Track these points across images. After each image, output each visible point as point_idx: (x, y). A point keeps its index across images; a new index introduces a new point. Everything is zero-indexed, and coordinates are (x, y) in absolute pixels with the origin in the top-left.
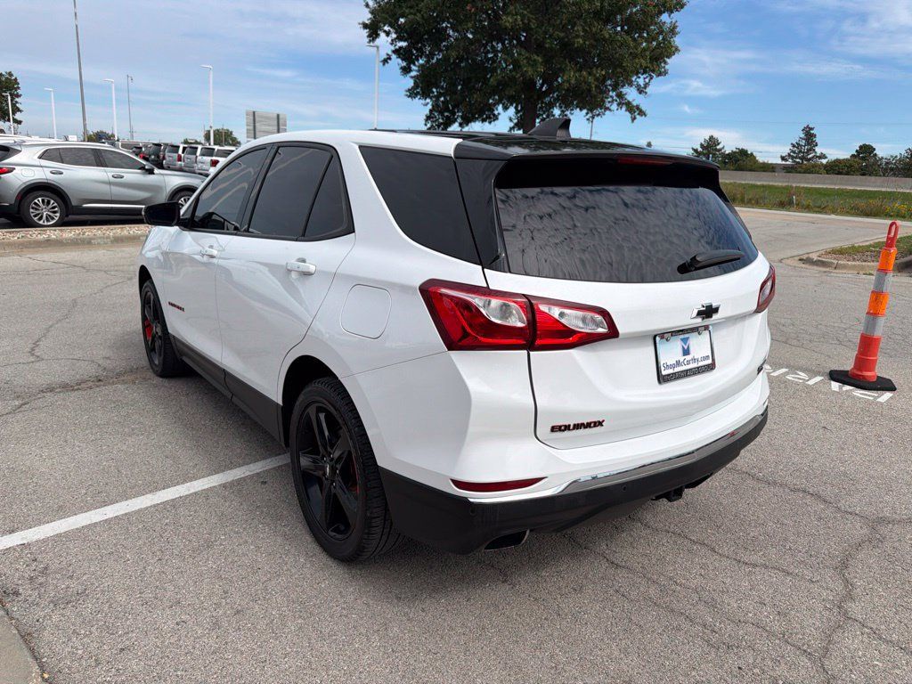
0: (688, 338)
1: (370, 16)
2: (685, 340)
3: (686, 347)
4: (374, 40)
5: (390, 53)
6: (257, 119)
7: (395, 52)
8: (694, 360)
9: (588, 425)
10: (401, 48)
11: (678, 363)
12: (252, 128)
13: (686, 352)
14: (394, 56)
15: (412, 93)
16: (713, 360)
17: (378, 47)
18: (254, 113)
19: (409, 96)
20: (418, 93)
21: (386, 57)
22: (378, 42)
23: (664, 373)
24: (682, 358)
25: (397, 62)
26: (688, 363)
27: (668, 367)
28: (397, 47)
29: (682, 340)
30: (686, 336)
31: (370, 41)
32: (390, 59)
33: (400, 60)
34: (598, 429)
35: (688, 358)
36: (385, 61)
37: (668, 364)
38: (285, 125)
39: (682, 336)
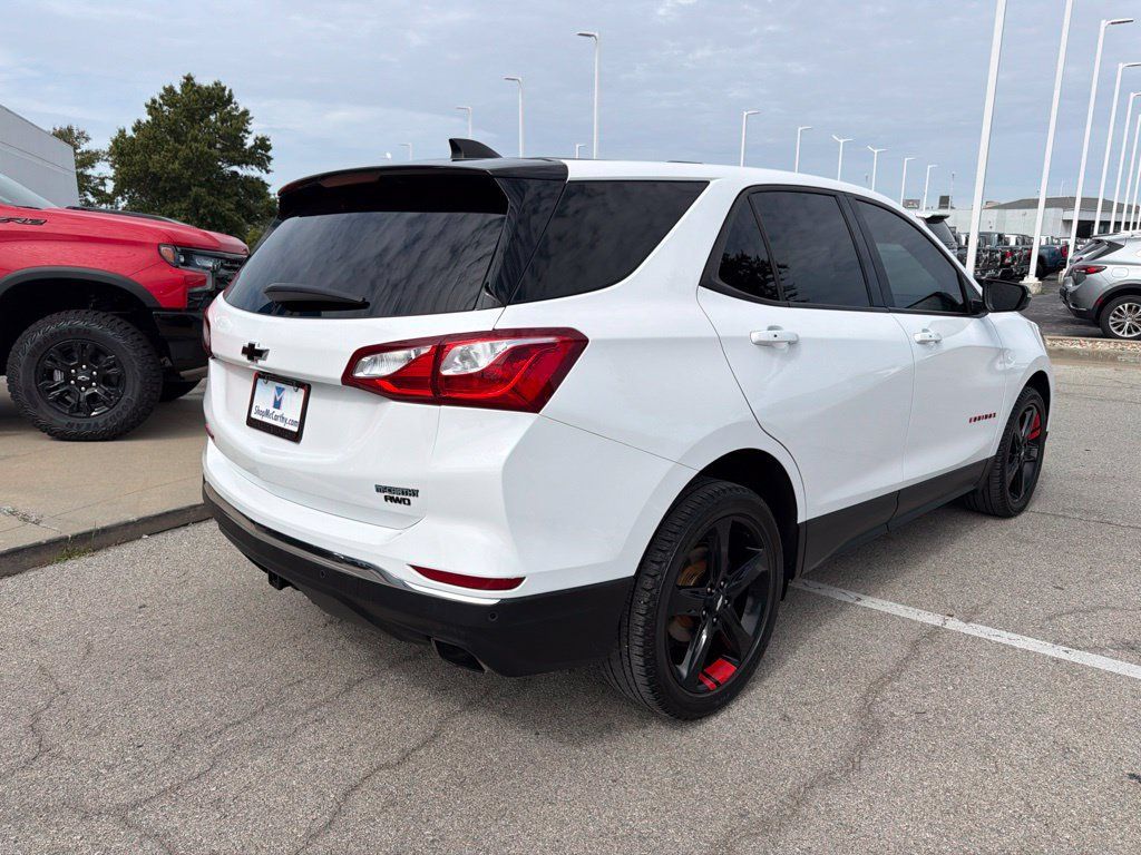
0: (283, 389)
2: (280, 390)
3: (278, 399)
8: (283, 418)
11: (267, 413)
13: (277, 405)
16: (301, 430)
23: (253, 416)
24: (272, 410)
26: (276, 418)
27: (258, 412)
29: (278, 388)
35: (278, 412)
37: (260, 409)
39: (278, 385)
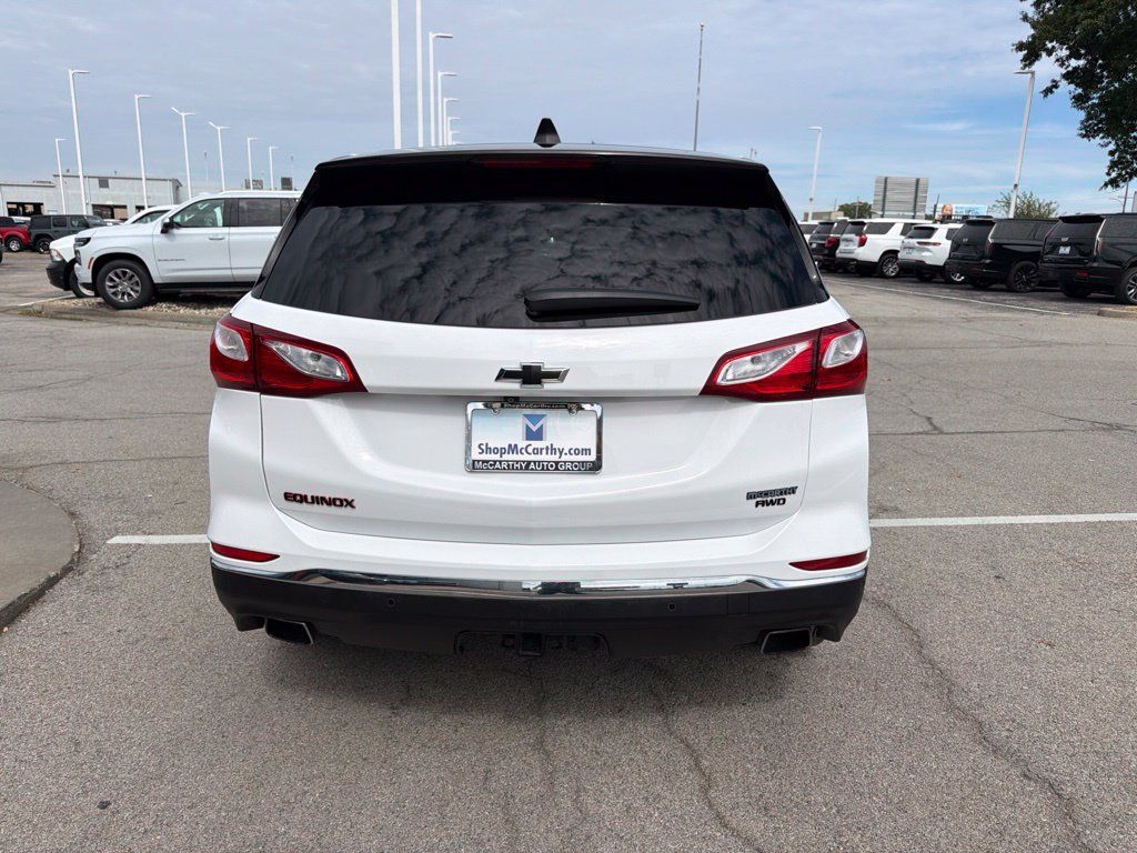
0: (541, 416)
1: (1032, 32)
2: (535, 418)
3: (534, 429)
4: (1031, 64)
5: (1058, 79)
6: (888, 187)
7: (1067, 76)
8: (552, 450)
9: (331, 502)
10: (1075, 69)
11: (513, 449)
12: (881, 198)
13: (534, 435)
14: (1063, 83)
15: (1088, 132)
16: (599, 458)
17: (1033, 73)
18: (886, 179)
19: (1083, 136)
20: (1100, 130)
21: (1049, 84)
22: (1037, 66)
23: (477, 457)
24: (522, 444)
25: (1067, 89)
26: (537, 452)
27: (488, 451)
28: (1070, 69)
29: (528, 416)
30: (539, 412)
31: (1025, 66)
32: (1056, 87)
33: (1072, 87)
34: (347, 511)
35: (536, 444)
36: (1048, 91)
37: (491, 445)
38: (926, 192)
39: (529, 412)
